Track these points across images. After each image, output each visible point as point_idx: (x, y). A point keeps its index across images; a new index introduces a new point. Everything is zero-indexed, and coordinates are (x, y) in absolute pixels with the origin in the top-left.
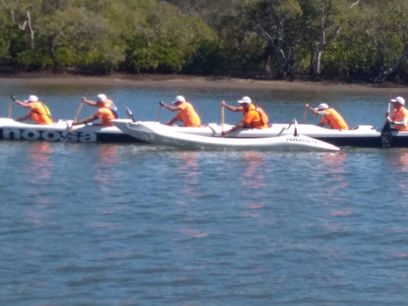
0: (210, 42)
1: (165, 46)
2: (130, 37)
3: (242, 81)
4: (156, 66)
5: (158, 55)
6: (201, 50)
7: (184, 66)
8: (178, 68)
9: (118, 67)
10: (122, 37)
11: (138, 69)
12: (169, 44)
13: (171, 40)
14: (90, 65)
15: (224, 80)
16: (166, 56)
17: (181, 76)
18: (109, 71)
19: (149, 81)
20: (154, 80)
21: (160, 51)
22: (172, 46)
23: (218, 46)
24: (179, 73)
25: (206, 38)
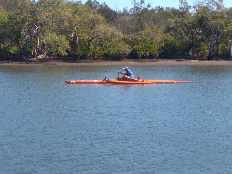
0: (171, 41)
1: (148, 44)
4: (148, 54)
5: (146, 48)
9: (127, 56)
11: (140, 56)
13: (150, 40)
14: (113, 55)
24: (157, 58)
25: (169, 39)
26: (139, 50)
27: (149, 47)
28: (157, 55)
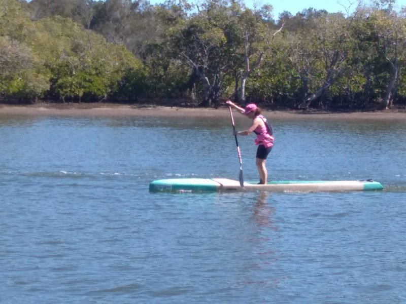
0: (135, 70)
1: (90, 74)
2: (55, 66)
3: (168, 108)
4: (81, 94)
5: (83, 83)
6: (126, 79)
7: (109, 95)
8: (104, 97)
9: (43, 96)
10: (46, 65)
11: (63, 98)
12: (94, 72)
13: (96, 69)
14: (14, 94)
15: (150, 108)
16: (91, 84)
17: (106, 104)
18: (34, 99)
19: (74, 110)
20: (79, 108)
21: (85, 80)
22: (97, 74)
23: (142, 74)
24: (104, 101)
25: (131, 66)
26: (68, 85)
27: (90, 81)
28: (106, 95)
